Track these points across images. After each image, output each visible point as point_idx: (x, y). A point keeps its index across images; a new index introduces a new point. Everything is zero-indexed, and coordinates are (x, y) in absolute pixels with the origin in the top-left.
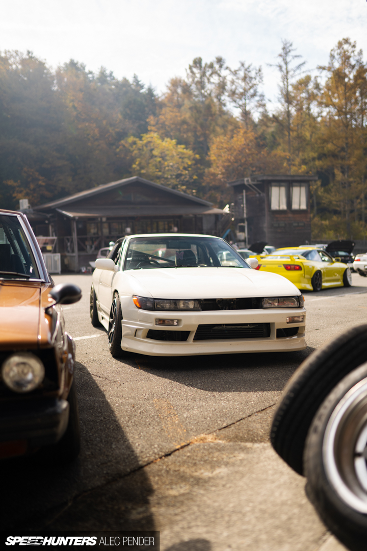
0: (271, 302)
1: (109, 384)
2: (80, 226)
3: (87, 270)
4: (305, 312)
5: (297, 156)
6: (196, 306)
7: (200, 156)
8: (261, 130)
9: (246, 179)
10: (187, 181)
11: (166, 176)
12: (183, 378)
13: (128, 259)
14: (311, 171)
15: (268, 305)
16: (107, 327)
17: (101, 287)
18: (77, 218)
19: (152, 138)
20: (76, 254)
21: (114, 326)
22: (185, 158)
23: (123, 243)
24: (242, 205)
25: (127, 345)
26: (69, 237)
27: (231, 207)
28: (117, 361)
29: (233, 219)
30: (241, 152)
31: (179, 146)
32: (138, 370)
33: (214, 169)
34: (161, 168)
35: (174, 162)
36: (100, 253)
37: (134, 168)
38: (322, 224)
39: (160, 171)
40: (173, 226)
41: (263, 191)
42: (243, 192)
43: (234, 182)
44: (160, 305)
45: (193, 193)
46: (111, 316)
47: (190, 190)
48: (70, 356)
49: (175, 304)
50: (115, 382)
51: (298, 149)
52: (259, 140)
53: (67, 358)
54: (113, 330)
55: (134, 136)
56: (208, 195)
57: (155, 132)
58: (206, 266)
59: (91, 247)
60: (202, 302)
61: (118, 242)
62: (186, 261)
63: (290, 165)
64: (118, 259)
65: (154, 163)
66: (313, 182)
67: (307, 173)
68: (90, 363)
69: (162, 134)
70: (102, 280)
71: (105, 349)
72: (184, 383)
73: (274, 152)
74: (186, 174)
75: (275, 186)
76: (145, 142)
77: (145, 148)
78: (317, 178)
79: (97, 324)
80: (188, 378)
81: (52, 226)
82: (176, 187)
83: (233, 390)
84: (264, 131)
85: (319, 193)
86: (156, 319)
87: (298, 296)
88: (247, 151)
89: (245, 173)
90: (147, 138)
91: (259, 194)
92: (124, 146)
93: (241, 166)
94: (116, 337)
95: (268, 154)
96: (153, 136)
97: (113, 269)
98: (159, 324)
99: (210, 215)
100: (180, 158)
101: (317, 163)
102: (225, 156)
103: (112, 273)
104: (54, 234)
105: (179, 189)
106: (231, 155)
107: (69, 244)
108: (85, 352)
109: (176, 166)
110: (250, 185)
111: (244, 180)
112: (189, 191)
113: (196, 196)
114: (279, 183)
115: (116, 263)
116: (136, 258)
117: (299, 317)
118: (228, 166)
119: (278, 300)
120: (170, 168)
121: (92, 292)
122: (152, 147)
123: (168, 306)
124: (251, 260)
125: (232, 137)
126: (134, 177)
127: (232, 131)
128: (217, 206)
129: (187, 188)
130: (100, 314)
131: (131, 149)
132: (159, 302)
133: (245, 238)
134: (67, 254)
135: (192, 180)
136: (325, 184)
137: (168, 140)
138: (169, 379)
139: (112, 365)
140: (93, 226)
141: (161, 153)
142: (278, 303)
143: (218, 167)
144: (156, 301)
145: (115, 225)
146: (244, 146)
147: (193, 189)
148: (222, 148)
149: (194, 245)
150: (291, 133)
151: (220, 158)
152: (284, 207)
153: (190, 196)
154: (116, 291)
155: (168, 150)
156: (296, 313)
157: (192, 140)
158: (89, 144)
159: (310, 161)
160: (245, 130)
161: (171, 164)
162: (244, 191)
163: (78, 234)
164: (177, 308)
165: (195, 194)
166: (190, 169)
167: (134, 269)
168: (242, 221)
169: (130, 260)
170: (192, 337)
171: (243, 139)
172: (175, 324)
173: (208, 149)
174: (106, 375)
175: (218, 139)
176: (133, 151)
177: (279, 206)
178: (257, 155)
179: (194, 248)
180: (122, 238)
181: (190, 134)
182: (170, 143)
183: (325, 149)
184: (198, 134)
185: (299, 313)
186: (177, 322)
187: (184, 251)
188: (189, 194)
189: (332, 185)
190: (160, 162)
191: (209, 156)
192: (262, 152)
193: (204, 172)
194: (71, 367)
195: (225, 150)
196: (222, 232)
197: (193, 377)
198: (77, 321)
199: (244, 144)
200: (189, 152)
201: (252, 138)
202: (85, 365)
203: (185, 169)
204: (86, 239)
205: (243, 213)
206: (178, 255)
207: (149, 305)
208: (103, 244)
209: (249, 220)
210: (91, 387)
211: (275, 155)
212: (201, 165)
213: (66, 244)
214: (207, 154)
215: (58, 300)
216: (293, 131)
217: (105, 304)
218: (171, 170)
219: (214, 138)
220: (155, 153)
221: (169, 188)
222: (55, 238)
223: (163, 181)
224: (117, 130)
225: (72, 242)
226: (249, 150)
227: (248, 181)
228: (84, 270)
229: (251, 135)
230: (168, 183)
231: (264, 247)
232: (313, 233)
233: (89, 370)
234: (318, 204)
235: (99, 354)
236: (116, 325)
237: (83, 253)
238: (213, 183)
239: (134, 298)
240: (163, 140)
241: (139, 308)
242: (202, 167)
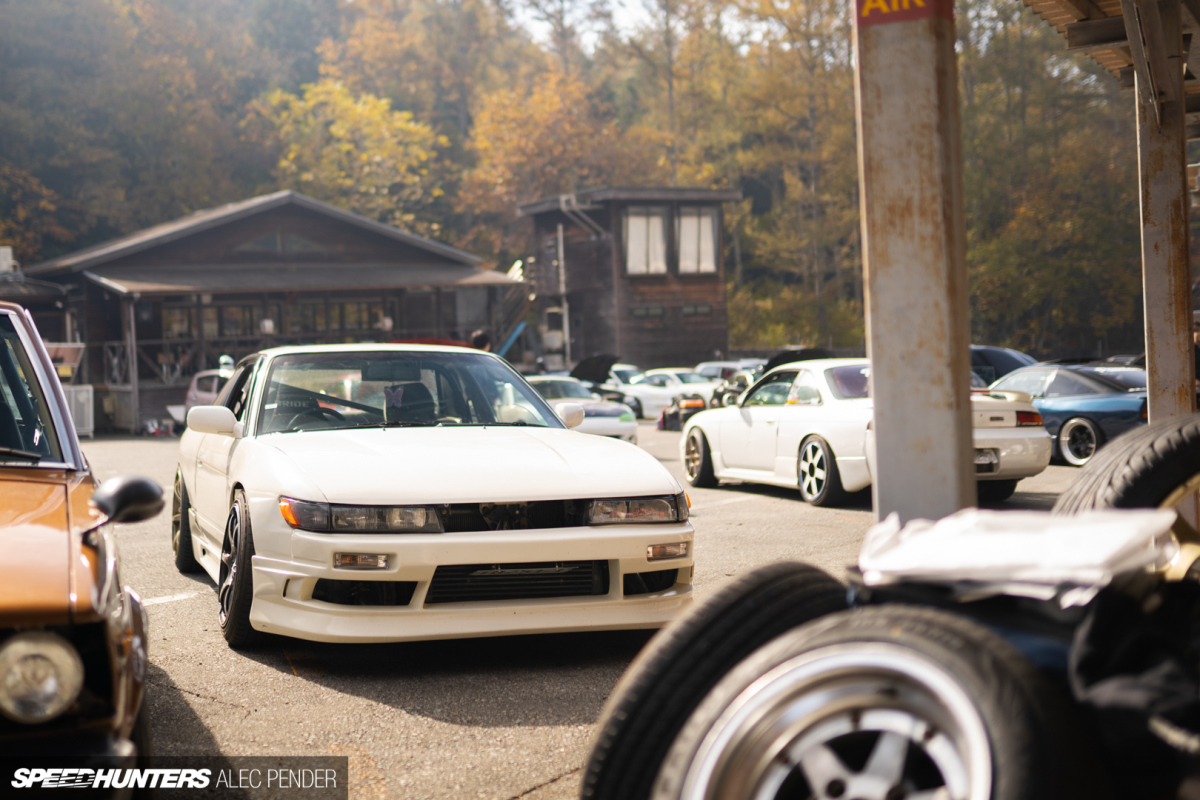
0: (609, 509)
1: (222, 712)
2: (145, 316)
3: (162, 428)
4: (691, 534)
5: (692, 138)
6: (430, 521)
7: (451, 140)
8: (602, 76)
9: (563, 198)
10: (418, 202)
11: (363, 189)
12: (399, 694)
13: (267, 407)
14: (725, 176)
15: (602, 518)
16: (214, 572)
17: (202, 473)
18: (137, 295)
19: (329, 93)
20: (133, 386)
21: (234, 570)
22: (415, 143)
23: (256, 368)
24: (555, 263)
25: (264, 616)
26: (116, 344)
27: (528, 268)
28: (240, 657)
29: (532, 297)
30: (552, 129)
31: (397, 115)
32: (290, 677)
33: (487, 173)
34: (351, 168)
35: (385, 154)
36: (194, 383)
37: (284, 170)
38: (756, 309)
39: (348, 176)
40: (381, 314)
41: (607, 227)
42: (555, 230)
43: (535, 205)
44: (344, 520)
45: (433, 231)
46: (226, 548)
47: (425, 225)
48: (136, 641)
49: (379, 518)
50: (237, 706)
51: (694, 123)
52: (596, 101)
53: (130, 643)
54: (229, 581)
55: (284, 87)
56: (470, 237)
57: (338, 79)
58: (458, 420)
59: (173, 369)
60: (444, 512)
61: (244, 364)
62: (411, 411)
63: (673, 162)
64: (243, 407)
65: (335, 156)
66: (733, 205)
67: (717, 181)
68: (174, 663)
69: (355, 83)
70: (204, 458)
71: (210, 627)
72: (403, 708)
73: (634, 130)
74: (415, 184)
75: (638, 214)
76: (311, 103)
77: (311, 119)
78: (739, 195)
79: (189, 565)
80: (413, 694)
81: (73, 315)
82: (390, 217)
83: (518, 721)
84: (609, 77)
85: (748, 231)
86: (335, 554)
87: (673, 495)
88: (567, 127)
89: (563, 182)
90: (317, 94)
91: (598, 234)
92: (258, 114)
93: (552, 163)
94: (238, 600)
95: (621, 134)
96: (332, 90)
97: (231, 432)
98: (343, 566)
99: (475, 287)
100: (400, 143)
101: (743, 157)
102: (514, 139)
103: (228, 440)
104: (78, 336)
105: (397, 222)
106: (527, 136)
107: (115, 361)
108: (161, 637)
109: (390, 163)
110: (573, 213)
111: (557, 201)
112: (422, 227)
113: (440, 240)
114: (646, 207)
115: (238, 417)
116: (286, 404)
117: (677, 545)
118: (520, 165)
119: (627, 504)
120: (374, 168)
121: (177, 488)
122: (330, 117)
123: (364, 522)
124: (567, 409)
125: (529, 93)
126: (283, 194)
127: (530, 76)
128: (494, 265)
129: (419, 219)
130: (198, 541)
131: (277, 121)
132: (342, 513)
133: (564, 345)
134: (111, 387)
135: (430, 200)
136: (761, 208)
137: (371, 98)
138: (367, 697)
139: (228, 666)
140: (177, 314)
141: (353, 131)
142: (628, 511)
143: (494, 166)
144: (335, 509)
145: (234, 312)
146: (560, 116)
147: (431, 222)
148: (504, 120)
149: (429, 372)
150: (675, 83)
151: (499, 144)
152: (659, 266)
153: (426, 239)
154: (238, 486)
155: (369, 124)
156: (669, 536)
157: (430, 98)
158: (171, 109)
159: (722, 151)
160: (561, 75)
161: (378, 158)
162: (560, 228)
163: (139, 337)
164: (386, 527)
165: (437, 234)
166: (424, 172)
167: (283, 432)
168: (557, 300)
169: (272, 410)
170: (421, 595)
171: (557, 99)
172: (382, 564)
173: (470, 121)
174: (213, 690)
175: (495, 98)
176: (282, 125)
177: (648, 264)
178: (592, 136)
179: (429, 378)
180: (252, 356)
181: (424, 85)
182: (375, 107)
183: (760, 122)
184: (445, 83)
185: (677, 536)
186: (385, 561)
187: (405, 386)
188: (422, 235)
189: (777, 209)
190: (348, 153)
191: (473, 140)
192: (605, 132)
193: (460, 179)
194: (139, 665)
195: (514, 125)
196: (506, 330)
197: (423, 692)
198: (139, 559)
199: (560, 111)
200: (422, 130)
201: (577, 95)
202: (162, 667)
203: (412, 170)
204: (159, 349)
205: (558, 281)
206: (390, 394)
207: (317, 519)
208: (203, 361)
209: (574, 299)
210: (178, 720)
211: (637, 139)
212: (454, 160)
213: (109, 362)
214: (466, 134)
215: (111, 515)
216: (680, 78)
217: (210, 519)
218: (377, 174)
219: (485, 96)
220: (338, 130)
221: (370, 221)
222: (80, 345)
223: (358, 201)
224: (240, 73)
225: (123, 356)
226: (573, 124)
227: (568, 202)
228: (153, 426)
229: (577, 89)
230: (370, 204)
231: (609, 368)
232: (734, 331)
233: (173, 678)
234: (747, 257)
235: (195, 641)
236: (238, 568)
237: (150, 385)
238: (484, 207)
239: (283, 504)
240: (357, 98)
241: (293, 526)
242: (455, 167)
